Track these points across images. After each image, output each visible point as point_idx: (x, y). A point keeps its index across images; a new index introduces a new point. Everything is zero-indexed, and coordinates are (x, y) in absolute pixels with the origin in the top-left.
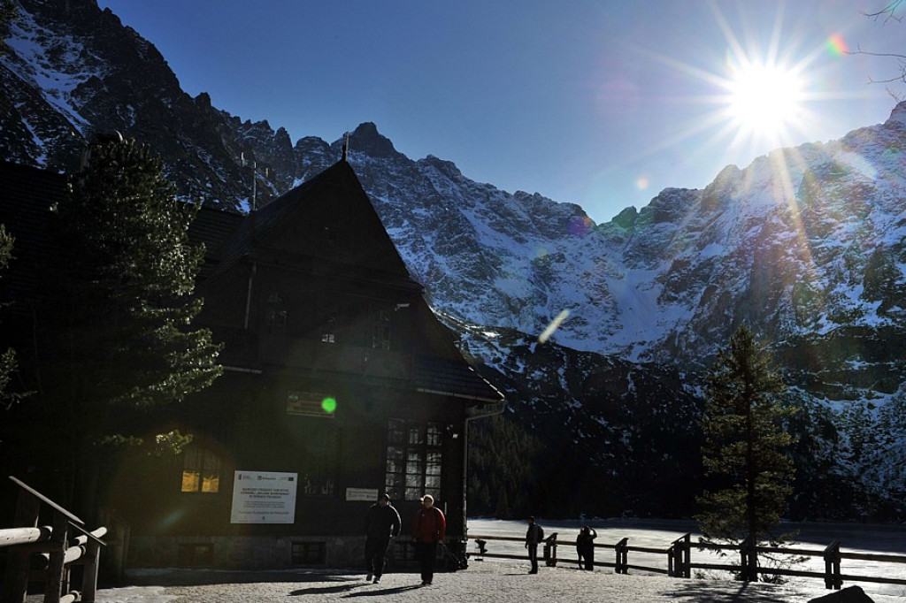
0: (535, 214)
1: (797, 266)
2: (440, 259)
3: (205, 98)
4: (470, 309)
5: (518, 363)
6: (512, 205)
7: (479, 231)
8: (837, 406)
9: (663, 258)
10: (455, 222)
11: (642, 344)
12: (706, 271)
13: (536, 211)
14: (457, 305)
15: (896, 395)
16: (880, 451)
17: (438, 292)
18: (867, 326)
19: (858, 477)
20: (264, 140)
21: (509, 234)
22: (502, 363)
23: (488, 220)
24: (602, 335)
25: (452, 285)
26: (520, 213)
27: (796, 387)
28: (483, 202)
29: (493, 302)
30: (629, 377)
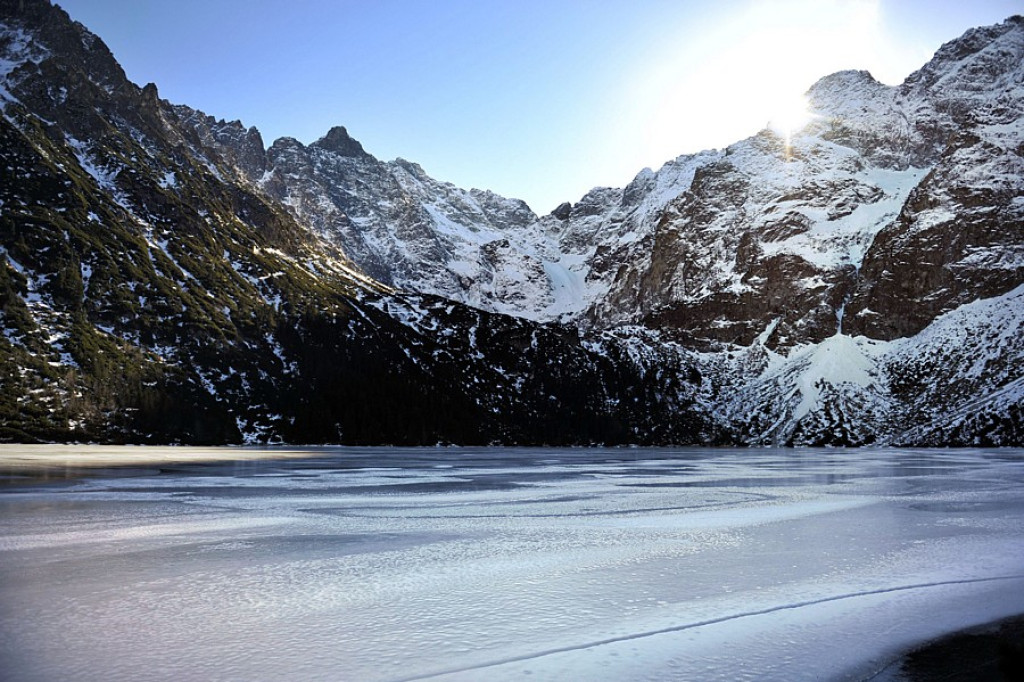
0: (486, 207)
1: (687, 247)
2: (400, 244)
3: (152, 88)
4: (426, 286)
5: (433, 322)
6: (468, 200)
7: (436, 220)
8: (704, 357)
9: (591, 244)
10: (414, 212)
11: (570, 314)
12: (623, 254)
13: (488, 206)
14: (415, 282)
15: (750, 348)
16: (733, 391)
17: (397, 271)
18: (732, 292)
19: (711, 412)
20: (237, 137)
21: (464, 224)
22: (417, 322)
23: (446, 213)
24: (537, 307)
25: (410, 266)
26: (474, 207)
27: (674, 343)
28: (443, 198)
29: (445, 280)
30: (533, 335)
